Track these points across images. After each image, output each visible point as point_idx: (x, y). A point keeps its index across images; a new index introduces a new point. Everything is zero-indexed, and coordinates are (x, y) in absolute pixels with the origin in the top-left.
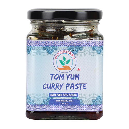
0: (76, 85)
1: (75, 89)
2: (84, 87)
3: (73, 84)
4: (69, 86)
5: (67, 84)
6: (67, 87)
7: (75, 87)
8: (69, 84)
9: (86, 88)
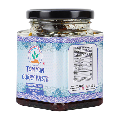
0: (42, 78)
1: (41, 81)
2: (47, 80)
3: (40, 76)
4: (38, 77)
5: (37, 76)
6: (37, 78)
7: (42, 79)
8: (38, 76)
9: (48, 81)
